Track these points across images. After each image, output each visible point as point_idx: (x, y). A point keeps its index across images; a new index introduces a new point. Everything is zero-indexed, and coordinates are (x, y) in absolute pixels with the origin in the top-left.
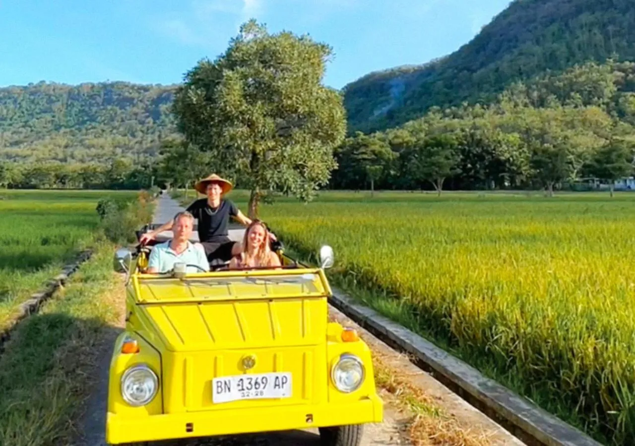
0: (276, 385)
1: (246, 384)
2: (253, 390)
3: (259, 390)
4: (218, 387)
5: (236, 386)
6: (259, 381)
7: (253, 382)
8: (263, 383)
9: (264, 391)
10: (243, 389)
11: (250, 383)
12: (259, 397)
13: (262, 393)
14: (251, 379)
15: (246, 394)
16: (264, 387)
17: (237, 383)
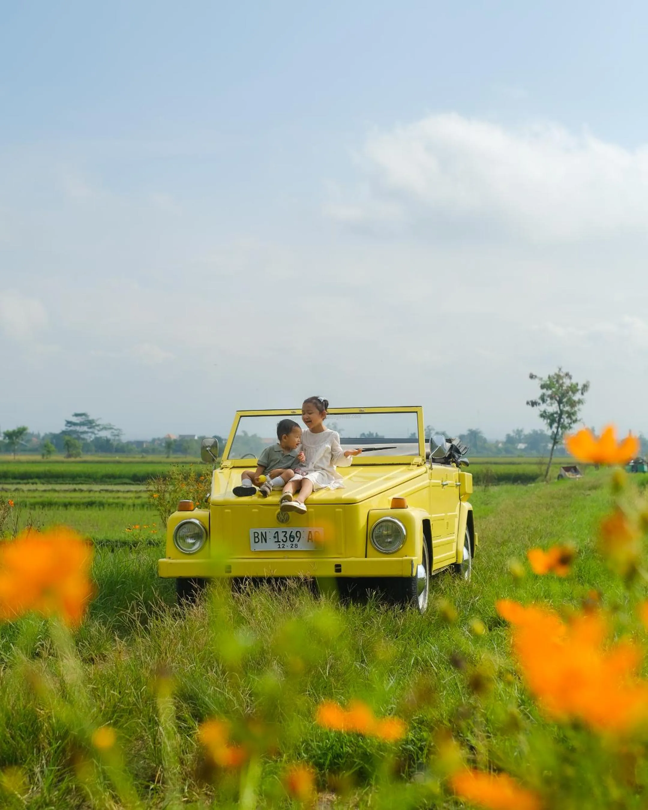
0: (309, 539)
1: (281, 536)
2: (288, 543)
3: (294, 543)
4: (255, 537)
5: (272, 538)
6: (294, 534)
7: (288, 536)
8: (297, 537)
9: (299, 544)
10: (278, 541)
11: (285, 536)
12: (294, 549)
13: (296, 546)
14: (286, 532)
15: (281, 546)
16: (298, 541)
17: (273, 535)
